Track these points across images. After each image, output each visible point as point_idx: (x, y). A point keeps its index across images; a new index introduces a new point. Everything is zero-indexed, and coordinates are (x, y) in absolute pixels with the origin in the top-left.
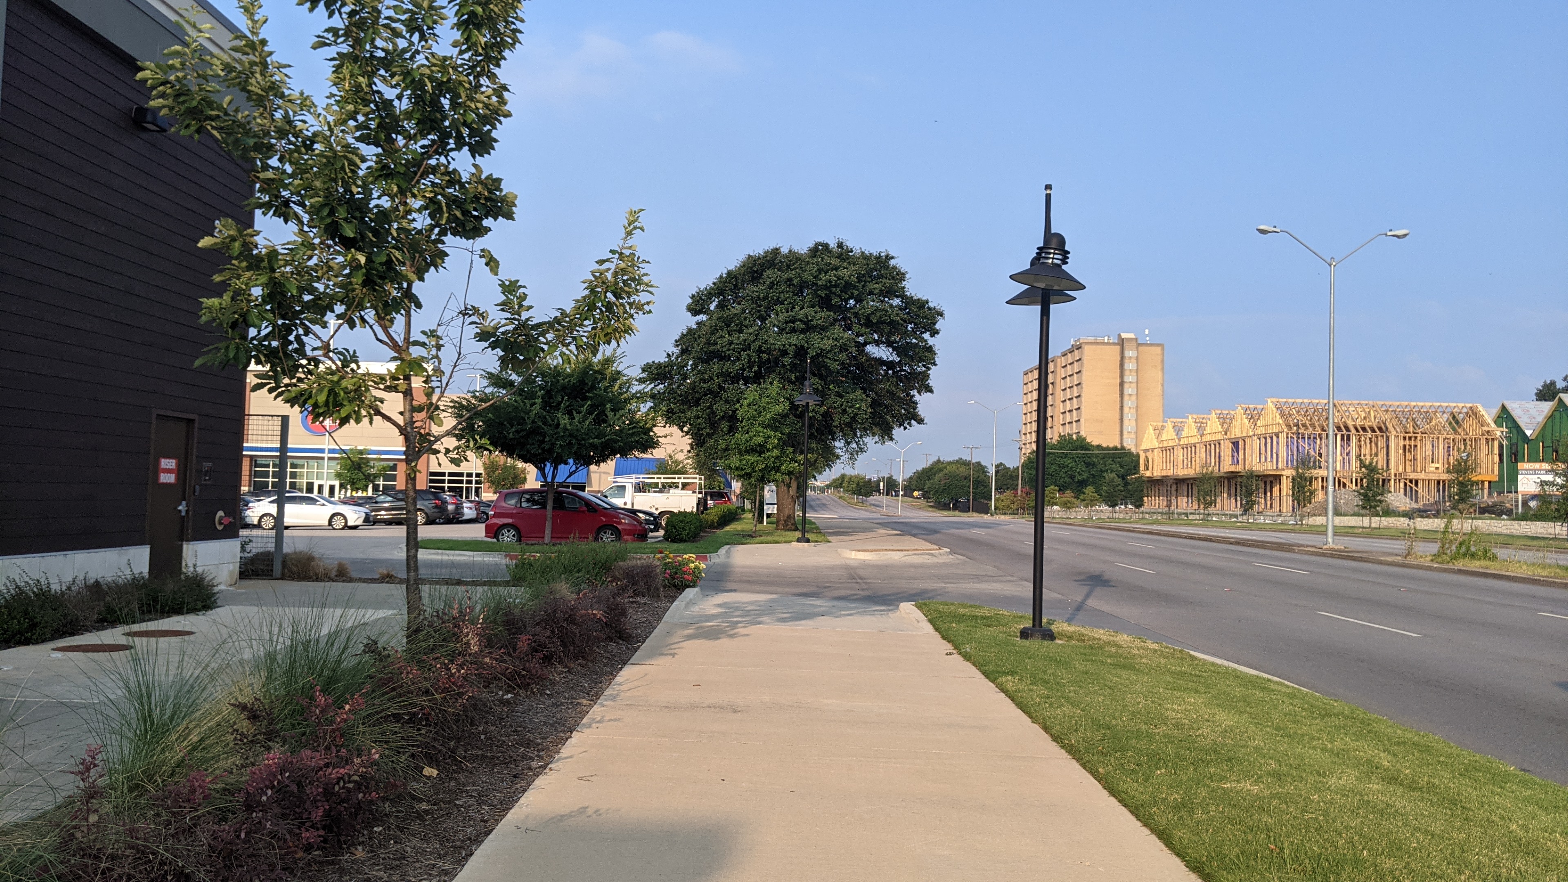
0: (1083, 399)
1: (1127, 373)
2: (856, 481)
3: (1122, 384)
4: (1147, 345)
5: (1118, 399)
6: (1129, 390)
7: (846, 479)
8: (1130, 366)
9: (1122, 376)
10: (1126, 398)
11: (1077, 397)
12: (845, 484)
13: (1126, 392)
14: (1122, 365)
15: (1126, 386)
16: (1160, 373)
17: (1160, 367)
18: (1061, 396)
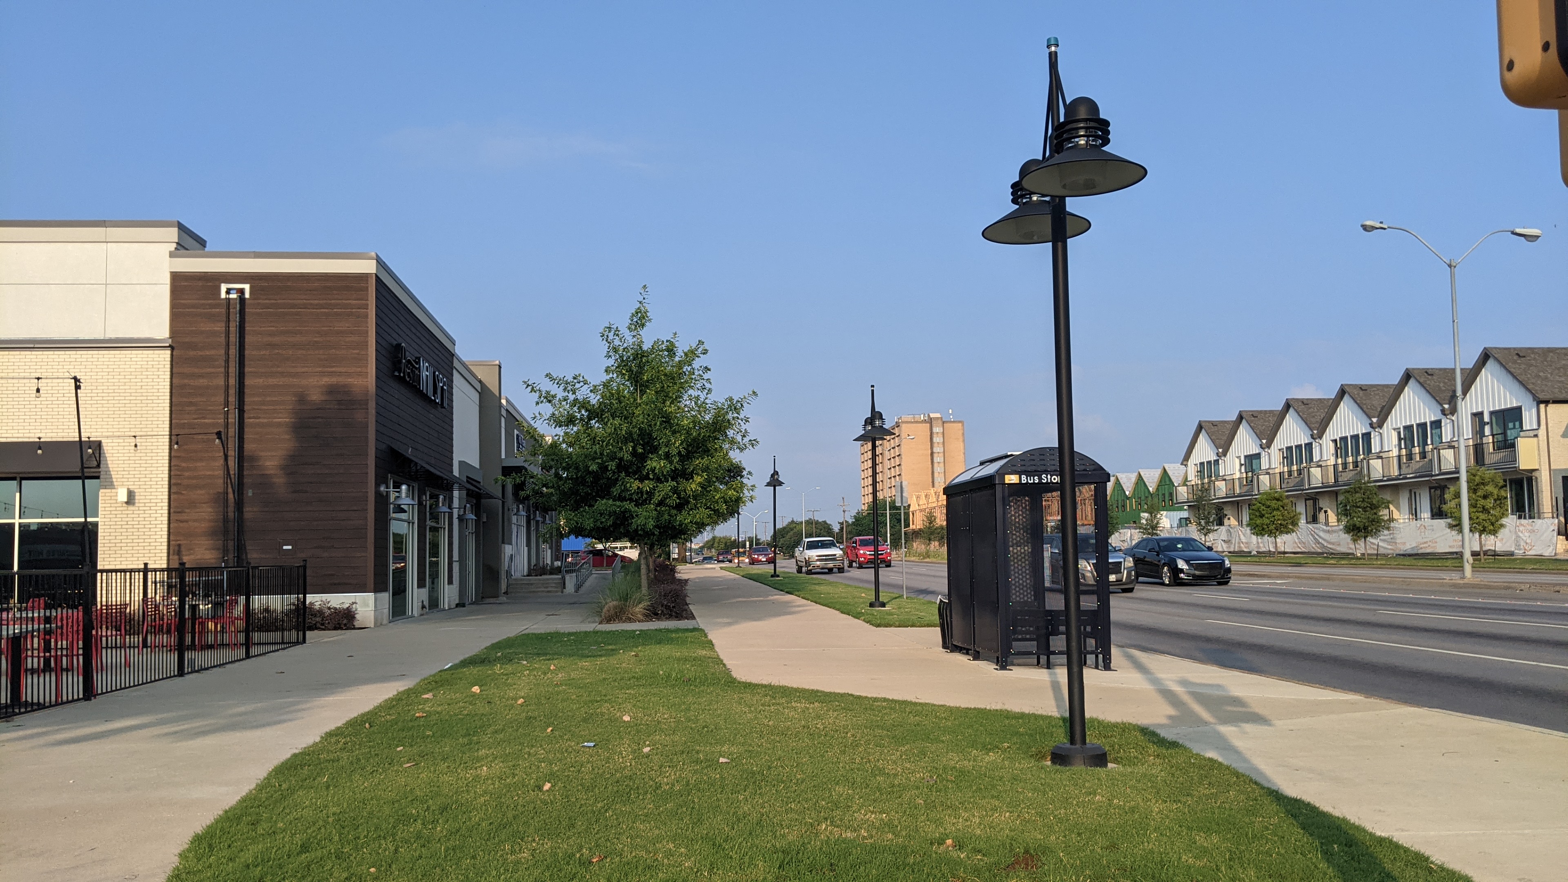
0: (903, 467)
1: (935, 445)
2: (724, 541)
3: (932, 454)
4: (951, 422)
5: (930, 466)
6: (938, 459)
7: (717, 541)
8: (937, 439)
9: (932, 448)
10: (936, 465)
11: (898, 466)
12: (716, 545)
13: (935, 461)
14: (931, 439)
15: (935, 455)
16: (962, 444)
17: (961, 440)
18: (888, 465)
